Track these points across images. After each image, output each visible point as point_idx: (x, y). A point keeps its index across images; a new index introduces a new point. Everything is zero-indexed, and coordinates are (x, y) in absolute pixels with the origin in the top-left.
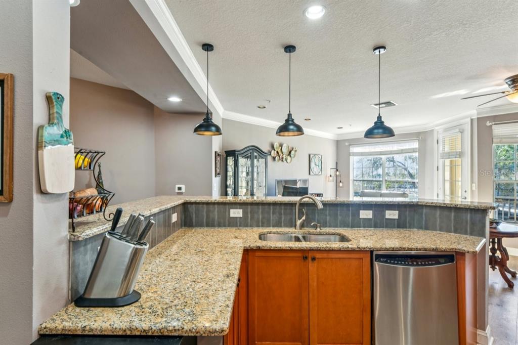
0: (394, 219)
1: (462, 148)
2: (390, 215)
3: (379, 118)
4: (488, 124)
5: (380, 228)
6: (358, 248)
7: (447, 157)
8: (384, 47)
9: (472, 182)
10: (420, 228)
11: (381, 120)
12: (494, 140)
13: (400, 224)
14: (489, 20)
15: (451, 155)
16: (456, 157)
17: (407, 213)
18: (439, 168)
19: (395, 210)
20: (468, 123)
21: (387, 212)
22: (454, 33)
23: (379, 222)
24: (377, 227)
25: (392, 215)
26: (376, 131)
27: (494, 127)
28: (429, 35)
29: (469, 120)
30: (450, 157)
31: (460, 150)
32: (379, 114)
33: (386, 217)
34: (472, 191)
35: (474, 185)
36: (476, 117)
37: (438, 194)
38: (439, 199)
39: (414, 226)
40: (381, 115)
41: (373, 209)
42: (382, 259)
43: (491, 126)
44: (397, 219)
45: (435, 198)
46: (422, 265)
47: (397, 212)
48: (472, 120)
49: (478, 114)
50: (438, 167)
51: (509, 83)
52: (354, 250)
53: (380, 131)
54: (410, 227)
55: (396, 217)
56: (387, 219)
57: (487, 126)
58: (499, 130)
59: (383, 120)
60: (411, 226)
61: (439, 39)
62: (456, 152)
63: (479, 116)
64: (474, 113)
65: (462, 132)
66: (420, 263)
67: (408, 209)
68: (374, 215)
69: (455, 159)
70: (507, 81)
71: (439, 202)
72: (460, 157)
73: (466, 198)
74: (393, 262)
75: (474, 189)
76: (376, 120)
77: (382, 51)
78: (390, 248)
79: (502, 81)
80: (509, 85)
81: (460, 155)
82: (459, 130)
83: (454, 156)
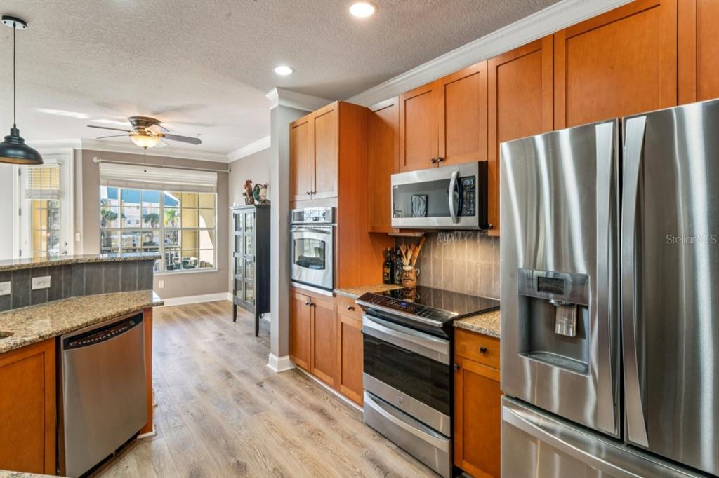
0: (45, 289)
1: (60, 186)
2: (39, 283)
3: (15, 131)
4: (95, 160)
5: (23, 306)
6: (40, 337)
7: (39, 196)
8: (24, 23)
9: (76, 231)
10: (79, 294)
11: (18, 135)
12: (101, 181)
13: (53, 295)
14: (155, 61)
15: (45, 195)
16: (52, 198)
17: (63, 277)
18: (22, 211)
19: (46, 275)
20: (70, 154)
21: (34, 279)
22: (120, 55)
23: (21, 297)
24: (19, 307)
25: (41, 283)
26: (11, 152)
27: (101, 165)
28: (95, 43)
29: (71, 150)
30: (43, 196)
31: (58, 189)
32: (15, 125)
33: (33, 288)
34: (75, 242)
35: (78, 235)
36: (81, 149)
37: (20, 251)
38: (22, 257)
39: (70, 294)
40: (17, 127)
41: (12, 278)
42: (71, 344)
43: (98, 163)
44: (49, 288)
45: (16, 256)
46: (116, 334)
47: (48, 278)
48: (75, 151)
49: (83, 145)
50: (20, 210)
51: (134, 123)
52: (34, 342)
53: (20, 153)
54: (65, 297)
55: (48, 285)
56: (35, 290)
57: (94, 163)
58: (107, 170)
59: (21, 135)
60: (67, 294)
61: (101, 52)
62: (53, 191)
63: (84, 148)
64: (78, 144)
65: (61, 164)
66: (113, 333)
67: (63, 272)
68: (13, 288)
69: (40, 200)
70: (132, 120)
71: (23, 263)
72: (58, 198)
73: (66, 253)
74: (84, 342)
75: (78, 239)
76: (9, 134)
77: (19, 26)
78: (83, 324)
79: (126, 118)
80: (134, 125)
81: (58, 195)
82: (58, 160)
83: (50, 196)
